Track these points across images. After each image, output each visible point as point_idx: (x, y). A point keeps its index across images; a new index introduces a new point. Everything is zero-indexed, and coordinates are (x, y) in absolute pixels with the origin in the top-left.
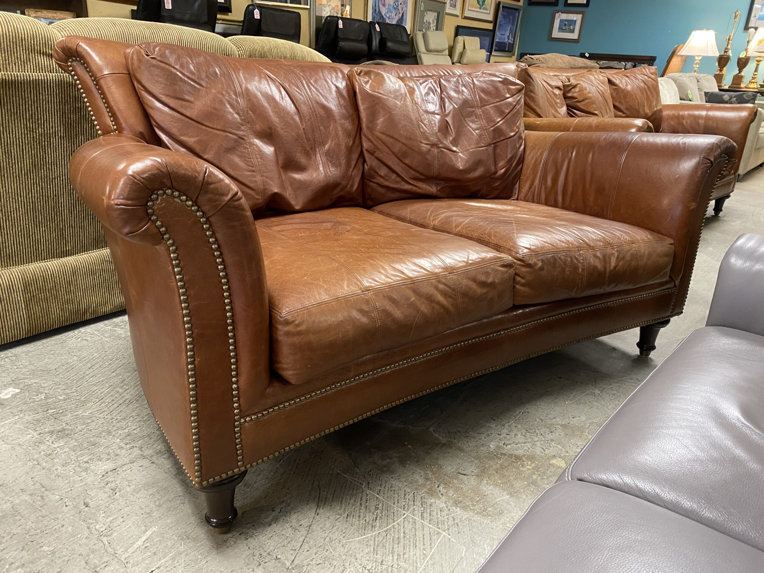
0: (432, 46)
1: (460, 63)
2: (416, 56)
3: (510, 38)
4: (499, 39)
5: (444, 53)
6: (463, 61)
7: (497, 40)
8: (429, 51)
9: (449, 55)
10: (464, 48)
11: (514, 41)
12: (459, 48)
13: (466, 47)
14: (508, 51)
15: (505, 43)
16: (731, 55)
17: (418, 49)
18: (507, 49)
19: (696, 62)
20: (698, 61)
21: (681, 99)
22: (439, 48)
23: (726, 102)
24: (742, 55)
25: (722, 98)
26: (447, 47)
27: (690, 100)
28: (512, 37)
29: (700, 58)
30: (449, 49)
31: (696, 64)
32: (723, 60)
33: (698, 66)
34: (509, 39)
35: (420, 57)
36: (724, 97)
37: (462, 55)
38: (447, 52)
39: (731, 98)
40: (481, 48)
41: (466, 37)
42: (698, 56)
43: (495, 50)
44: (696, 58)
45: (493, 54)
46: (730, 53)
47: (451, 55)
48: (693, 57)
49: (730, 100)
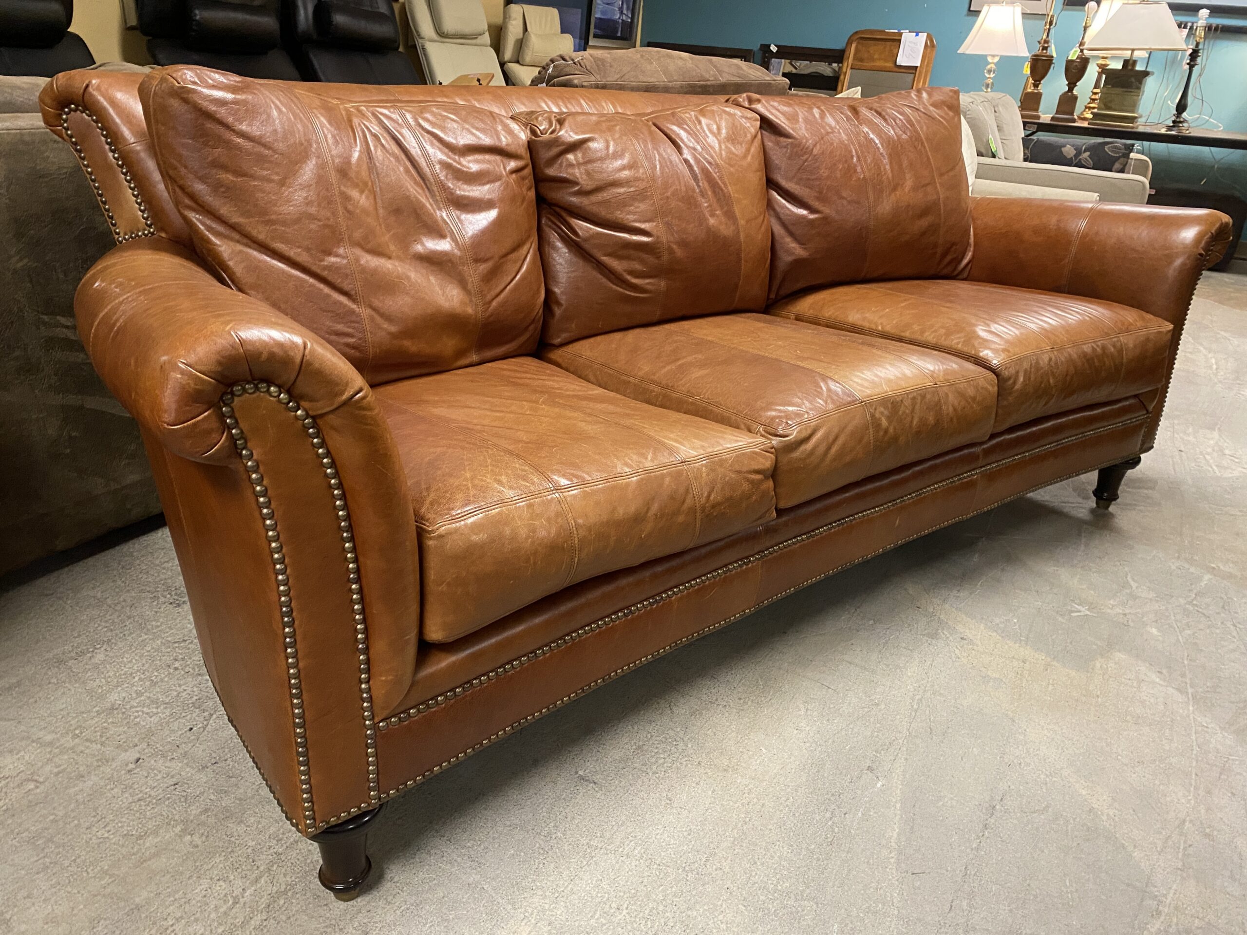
0: (450, 24)
1: (518, 62)
2: (415, 47)
3: (625, 12)
4: (603, 13)
5: (479, 41)
6: (524, 59)
7: (598, 15)
8: (442, 35)
9: (491, 46)
10: (525, 29)
11: (632, 18)
12: (514, 31)
13: (529, 29)
14: (622, 38)
15: (615, 22)
16: (1055, 55)
17: (417, 32)
18: (619, 34)
19: (989, 67)
20: (993, 66)
21: (980, 154)
22: (467, 29)
23: (1069, 163)
24: (1074, 55)
25: (1061, 152)
26: (486, 28)
27: (994, 156)
28: (628, 9)
29: (996, 59)
30: (489, 30)
31: (989, 71)
32: (1040, 64)
33: (992, 75)
34: (622, 13)
35: (424, 49)
36: (1063, 149)
37: (521, 45)
38: (486, 39)
39: (1079, 152)
40: (563, 31)
41: (527, 7)
42: (993, 56)
43: (595, 36)
44: (990, 59)
45: (590, 43)
46: (1053, 51)
47: (497, 45)
48: (984, 57)
49: (1076, 156)
